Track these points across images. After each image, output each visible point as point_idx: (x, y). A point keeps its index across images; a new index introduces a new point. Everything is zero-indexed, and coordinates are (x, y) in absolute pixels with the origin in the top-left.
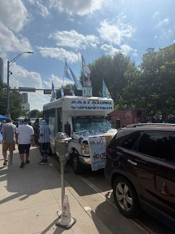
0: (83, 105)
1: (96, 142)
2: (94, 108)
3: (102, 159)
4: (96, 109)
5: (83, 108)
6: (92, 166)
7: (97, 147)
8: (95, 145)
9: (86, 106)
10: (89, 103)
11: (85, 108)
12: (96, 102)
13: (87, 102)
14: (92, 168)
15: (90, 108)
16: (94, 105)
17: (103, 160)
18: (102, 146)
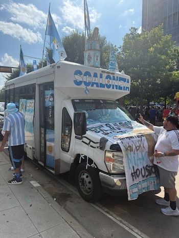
0: (93, 80)
1: (134, 147)
2: (109, 86)
3: (143, 177)
4: (111, 89)
5: (92, 86)
6: (128, 193)
7: (136, 156)
8: (132, 153)
9: (97, 82)
10: (101, 76)
11: (95, 85)
12: (112, 76)
13: (99, 75)
14: (129, 195)
15: (102, 86)
16: (109, 82)
17: (145, 178)
18: (144, 154)
